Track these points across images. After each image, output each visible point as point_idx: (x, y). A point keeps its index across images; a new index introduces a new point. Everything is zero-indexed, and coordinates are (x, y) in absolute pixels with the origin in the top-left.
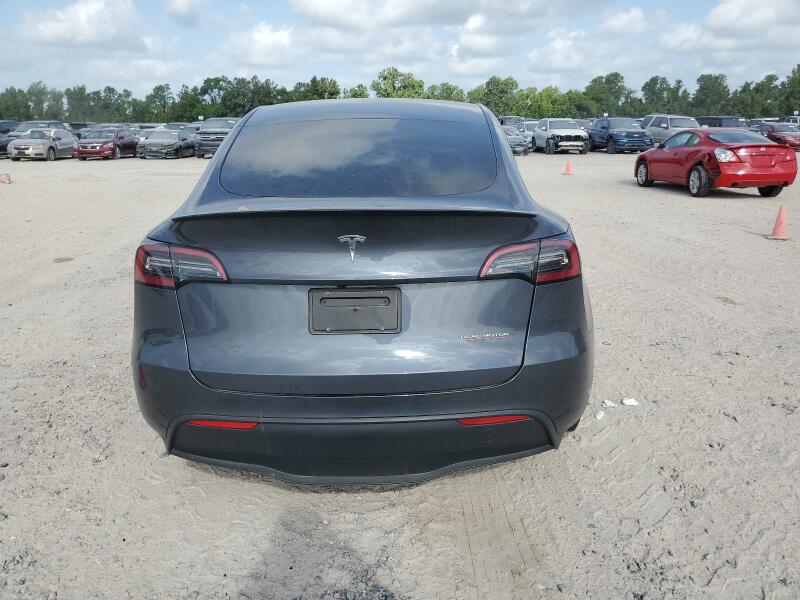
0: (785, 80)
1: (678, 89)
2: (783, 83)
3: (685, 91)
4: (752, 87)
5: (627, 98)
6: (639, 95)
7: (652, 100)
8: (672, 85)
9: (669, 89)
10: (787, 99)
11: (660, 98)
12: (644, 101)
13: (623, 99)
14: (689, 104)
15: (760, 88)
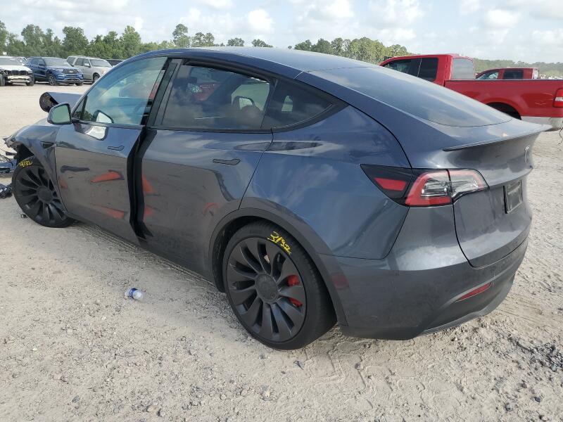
0: (122, 36)
1: (50, 35)
2: (121, 37)
3: (56, 38)
4: (102, 38)
5: (11, 40)
6: (21, 38)
7: (33, 43)
8: (45, 32)
9: (43, 36)
10: (126, 49)
11: (38, 42)
12: (25, 44)
13: (7, 41)
14: (62, 48)
15: (107, 40)
